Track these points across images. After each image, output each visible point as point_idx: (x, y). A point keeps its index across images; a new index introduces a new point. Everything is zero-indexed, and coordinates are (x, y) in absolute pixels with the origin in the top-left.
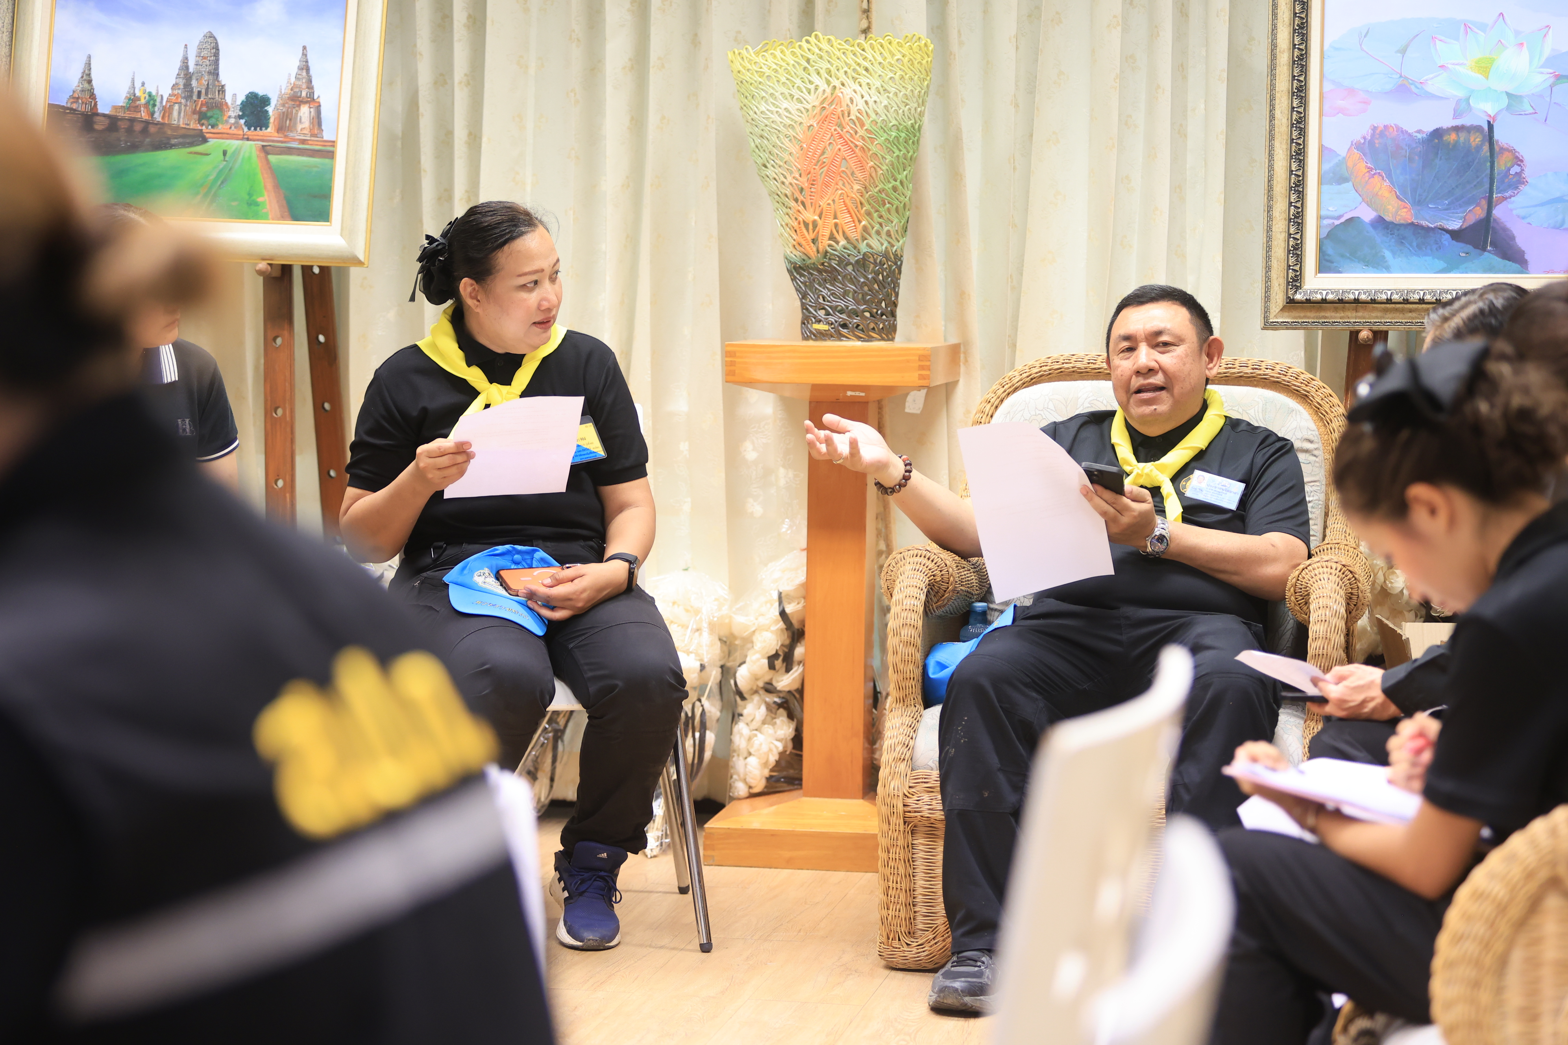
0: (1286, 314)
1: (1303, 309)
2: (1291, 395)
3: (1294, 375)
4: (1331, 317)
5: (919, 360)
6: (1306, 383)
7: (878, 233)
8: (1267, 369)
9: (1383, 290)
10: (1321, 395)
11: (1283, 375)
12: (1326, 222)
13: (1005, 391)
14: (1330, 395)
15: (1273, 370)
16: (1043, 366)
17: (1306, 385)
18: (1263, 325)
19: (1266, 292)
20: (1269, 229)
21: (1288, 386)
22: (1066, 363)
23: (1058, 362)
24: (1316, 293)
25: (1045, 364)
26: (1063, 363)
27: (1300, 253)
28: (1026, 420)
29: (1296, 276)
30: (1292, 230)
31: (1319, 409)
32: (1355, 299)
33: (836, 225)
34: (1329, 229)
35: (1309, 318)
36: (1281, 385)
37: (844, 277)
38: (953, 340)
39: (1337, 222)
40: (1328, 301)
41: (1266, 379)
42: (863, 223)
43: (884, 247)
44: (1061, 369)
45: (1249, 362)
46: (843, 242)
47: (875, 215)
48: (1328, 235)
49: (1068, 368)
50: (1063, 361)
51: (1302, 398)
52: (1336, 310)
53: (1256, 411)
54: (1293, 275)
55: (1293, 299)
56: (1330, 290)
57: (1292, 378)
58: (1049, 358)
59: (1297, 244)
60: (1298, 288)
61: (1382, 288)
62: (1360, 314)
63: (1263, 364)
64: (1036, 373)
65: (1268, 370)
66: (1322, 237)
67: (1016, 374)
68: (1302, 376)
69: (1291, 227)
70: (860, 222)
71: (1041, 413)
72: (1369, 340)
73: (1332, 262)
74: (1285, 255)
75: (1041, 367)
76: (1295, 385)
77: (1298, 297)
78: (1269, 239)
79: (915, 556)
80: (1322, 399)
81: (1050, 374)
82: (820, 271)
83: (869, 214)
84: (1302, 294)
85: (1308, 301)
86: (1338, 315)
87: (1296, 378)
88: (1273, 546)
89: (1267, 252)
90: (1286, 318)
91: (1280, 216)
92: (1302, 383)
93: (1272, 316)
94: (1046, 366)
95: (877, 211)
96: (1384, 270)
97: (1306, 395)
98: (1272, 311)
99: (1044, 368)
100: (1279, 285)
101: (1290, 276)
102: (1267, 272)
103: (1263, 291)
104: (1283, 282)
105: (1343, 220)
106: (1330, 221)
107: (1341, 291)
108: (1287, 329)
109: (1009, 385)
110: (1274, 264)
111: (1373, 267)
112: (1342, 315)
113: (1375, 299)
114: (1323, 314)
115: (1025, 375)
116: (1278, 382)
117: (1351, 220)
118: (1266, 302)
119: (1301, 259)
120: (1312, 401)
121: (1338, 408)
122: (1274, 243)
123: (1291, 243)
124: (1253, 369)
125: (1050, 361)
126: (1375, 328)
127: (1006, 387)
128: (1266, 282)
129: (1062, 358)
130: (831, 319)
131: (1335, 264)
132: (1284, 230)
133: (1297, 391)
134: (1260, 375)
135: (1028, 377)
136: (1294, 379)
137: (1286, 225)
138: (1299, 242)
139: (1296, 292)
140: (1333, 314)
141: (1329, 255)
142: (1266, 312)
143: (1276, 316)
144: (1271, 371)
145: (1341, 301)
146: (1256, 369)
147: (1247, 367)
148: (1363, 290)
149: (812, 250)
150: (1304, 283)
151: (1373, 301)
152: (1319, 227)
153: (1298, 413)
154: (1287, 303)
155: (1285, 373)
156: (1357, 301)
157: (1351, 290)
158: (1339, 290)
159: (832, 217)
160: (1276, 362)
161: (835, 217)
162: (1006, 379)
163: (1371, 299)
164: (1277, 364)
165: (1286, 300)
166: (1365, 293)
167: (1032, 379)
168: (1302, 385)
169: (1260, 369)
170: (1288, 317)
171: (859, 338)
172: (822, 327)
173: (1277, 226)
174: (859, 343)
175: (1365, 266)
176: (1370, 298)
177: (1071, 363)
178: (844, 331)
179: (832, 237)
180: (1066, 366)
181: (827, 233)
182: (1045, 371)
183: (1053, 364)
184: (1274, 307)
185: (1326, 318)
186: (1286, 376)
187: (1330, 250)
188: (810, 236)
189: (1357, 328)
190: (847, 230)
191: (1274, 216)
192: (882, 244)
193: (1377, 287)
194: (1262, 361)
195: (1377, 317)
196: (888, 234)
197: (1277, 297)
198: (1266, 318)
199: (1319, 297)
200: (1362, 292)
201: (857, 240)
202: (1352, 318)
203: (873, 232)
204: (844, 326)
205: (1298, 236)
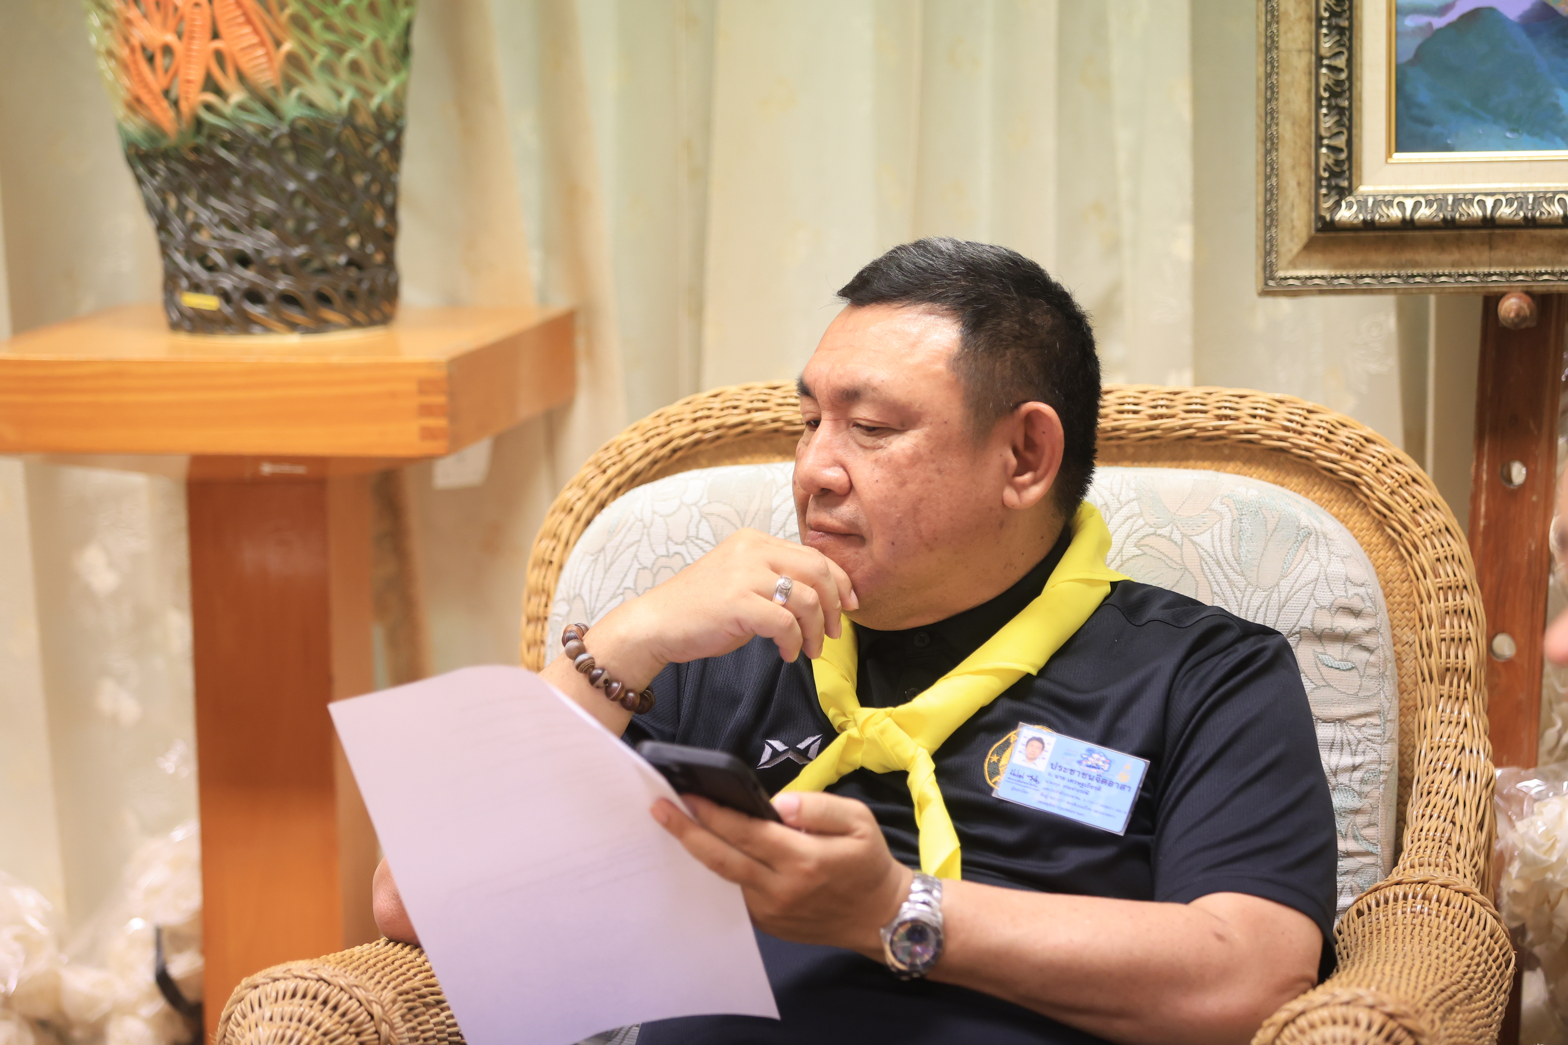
0: (1318, 257)
1: (1358, 244)
2: (1318, 480)
3: (1321, 431)
4: (1430, 264)
5: (422, 391)
6: (1353, 451)
7: (328, 68)
8: (1254, 416)
9: (1555, 193)
10: (1388, 481)
11: (1295, 431)
12: (1410, 22)
13: (608, 483)
14: (1414, 480)
15: (1268, 419)
16: (701, 418)
17: (1353, 458)
18: (1261, 286)
19: (1267, 203)
20: (1270, 45)
21: (1307, 458)
22: (757, 410)
23: (735, 408)
24: (1389, 204)
25: (706, 413)
26: (749, 411)
27: (1346, 103)
28: (645, 568)
29: (1338, 163)
30: (1326, 45)
31: (1385, 516)
32: (1485, 217)
33: (219, 57)
34: (1418, 40)
35: (1374, 266)
36: (1290, 456)
37: (247, 181)
38: (559, 304)
39: (1439, 22)
40: (1417, 224)
41: (1250, 441)
42: (288, 46)
43: (345, 102)
44: (743, 424)
45: (1210, 400)
46: (237, 96)
47: (316, 25)
48: (1416, 55)
49: (762, 423)
50: (750, 406)
51: (1343, 488)
52: (1441, 245)
53: (1216, 538)
54: (1330, 162)
55: (1332, 221)
56: (1424, 195)
57: (1317, 439)
58: (715, 396)
59: (1338, 83)
60: (1343, 193)
61: (1553, 186)
62: (1500, 254)
63: (1245, 404)
64: (685, 436)
65: (1257, 420)
66: (1405, 58)
67: (636, 438)
68: (1343, 433)
69: (1323, 39)
70: (278, 44)
71: (681, 549)
72: (1525, 319)
73: (1429, 123)
74: (1310, 110)
75: (695, 420)
76: (1325, 458)
77: (1345, 214)
78: (1272, 67)
79: (289, 994)
80: (1392, 493)
81: (718, 437)
82: (194, 168)
83: (298, 22)
84: (1355, 208)
85: (1369, 225)
86: (1447, 258)
87: (1327, 440)
88: (1220, 937)
89: (1268, 101)
90: (1317, 267)
91: (1295, 11)
92: (1341, 452)
93: (1283, 261)
94: (708, 417)
95: (319, 15)
96: (1558, 140)
97: (1353, 483)
98: (1283, 250)
99: (703, 424)
100: (1299, 184)
101: (1322, 164)
102: (1268, 152)
103: (1261, 200)
104: (1305, 175)
105: (1452, 16)
106: (1423, 20)
107: (1450, 199)
108: (1322, 292)
109: (619, 467)
110: (1286, 130)
111: (1532, 133)
112: (1456, 256)
113: (1533, 217)
114: (1407, 256)
115: (656, 442)
116: (1282, 450)
117: (1474, 16)
118: (1267, 228)
119: (1350, 119)
120: (1367, 497)
121: (1433, 512)
122: (1285, 78)
123: (1323, 81)
124: (1219, 418)
125: (717, 404)
126: (1538, 287)
127: (611, 472)
128: (1267, 178)
129: (747, 396)
130: (227, 283)
131: (1436, 129)
132: (1307, 47)
133: (1331, 471)
134: (1237, 432)
135: (664, 445)
136: (1322, 441)
137: (1311, 35)
138: (1343, 76)
139: (1338, 204)
140: (1434, 256)
141: (1421, 106)
142: (1268, 254)
143: (1293, 264)
144: (1263, 421)
145: (1449, 224)
146: (1227, 417)
147: (1205, 412)
148: (1504, 194)
149: (165, 116)
150: (1360, 178)
151: (1530, 223)
152: (1396, 35)
153: (1321, 539)
154: (1318, 230)
155: (1299, 427)
156: (1489, 223)
157: (1475, 195)
158: (1445, 195)
159: (208, 34)
160: (1278, 396)
161: (216, 35)
162: (613, 452)
163: (1525, 217)
164: (1281, 402)
165: (1316, 224)
166: (1510, 203)
167: (674, 451)
168: (1343, 457)
169: (1237, 418)
170: (1324, 265)
171: (293, 327)
172: (209, 302)
173: (1290, 35)
174: (294, 340)
175: (1513, 130)
176: (1522, 214)
177: (767, 409)
178: (256, 310)
179: (211, 85)
180: (757, 417)
181: (196, 74)
182: (705, 431)
183: (725, 412)
184: (1287, 240)
185: (1416, 264)
186: (1301, 433)
187: (1423, 95)
188: (157, 82)
189: (1494, 288)
190: (246, 66)
191: (1282, 9)
192: (339, 94)
193: (1541, 186)
194: (1242, 397)
195: (1543, 262)
196: (355, 67)
197: (1295, 215)
198: (1268, 270)
199: (1395, 214)
200: (1504, 199)
201: (274, 89)
202: (1483, 264)
203: (314, 66)
204: (254, 296)
205: (1341, 62)
